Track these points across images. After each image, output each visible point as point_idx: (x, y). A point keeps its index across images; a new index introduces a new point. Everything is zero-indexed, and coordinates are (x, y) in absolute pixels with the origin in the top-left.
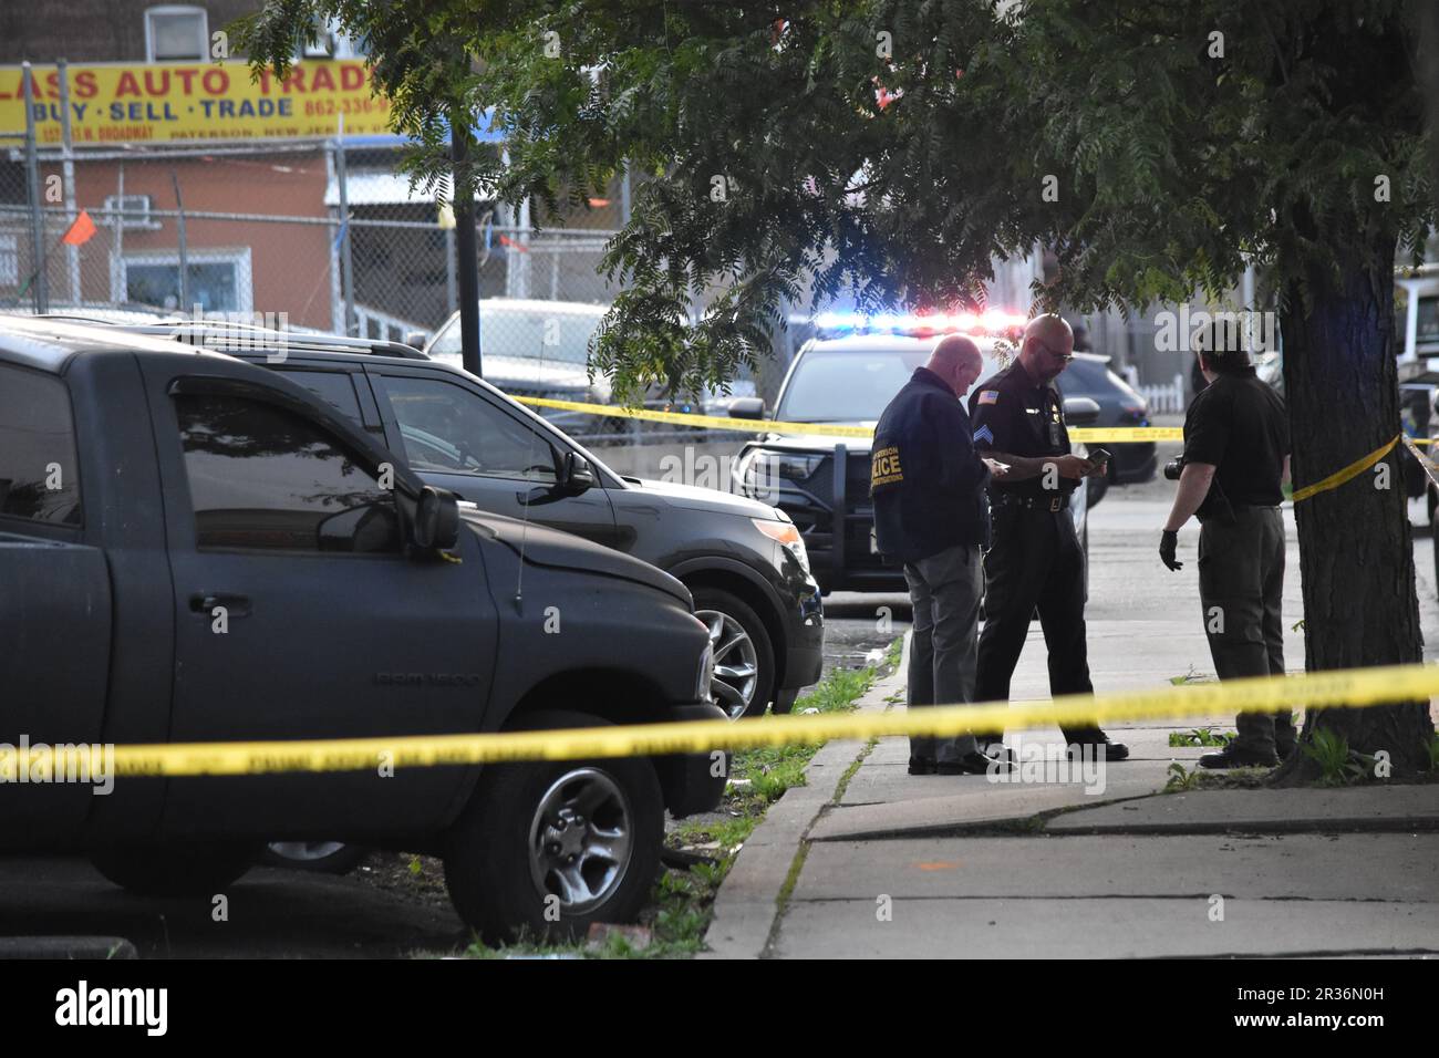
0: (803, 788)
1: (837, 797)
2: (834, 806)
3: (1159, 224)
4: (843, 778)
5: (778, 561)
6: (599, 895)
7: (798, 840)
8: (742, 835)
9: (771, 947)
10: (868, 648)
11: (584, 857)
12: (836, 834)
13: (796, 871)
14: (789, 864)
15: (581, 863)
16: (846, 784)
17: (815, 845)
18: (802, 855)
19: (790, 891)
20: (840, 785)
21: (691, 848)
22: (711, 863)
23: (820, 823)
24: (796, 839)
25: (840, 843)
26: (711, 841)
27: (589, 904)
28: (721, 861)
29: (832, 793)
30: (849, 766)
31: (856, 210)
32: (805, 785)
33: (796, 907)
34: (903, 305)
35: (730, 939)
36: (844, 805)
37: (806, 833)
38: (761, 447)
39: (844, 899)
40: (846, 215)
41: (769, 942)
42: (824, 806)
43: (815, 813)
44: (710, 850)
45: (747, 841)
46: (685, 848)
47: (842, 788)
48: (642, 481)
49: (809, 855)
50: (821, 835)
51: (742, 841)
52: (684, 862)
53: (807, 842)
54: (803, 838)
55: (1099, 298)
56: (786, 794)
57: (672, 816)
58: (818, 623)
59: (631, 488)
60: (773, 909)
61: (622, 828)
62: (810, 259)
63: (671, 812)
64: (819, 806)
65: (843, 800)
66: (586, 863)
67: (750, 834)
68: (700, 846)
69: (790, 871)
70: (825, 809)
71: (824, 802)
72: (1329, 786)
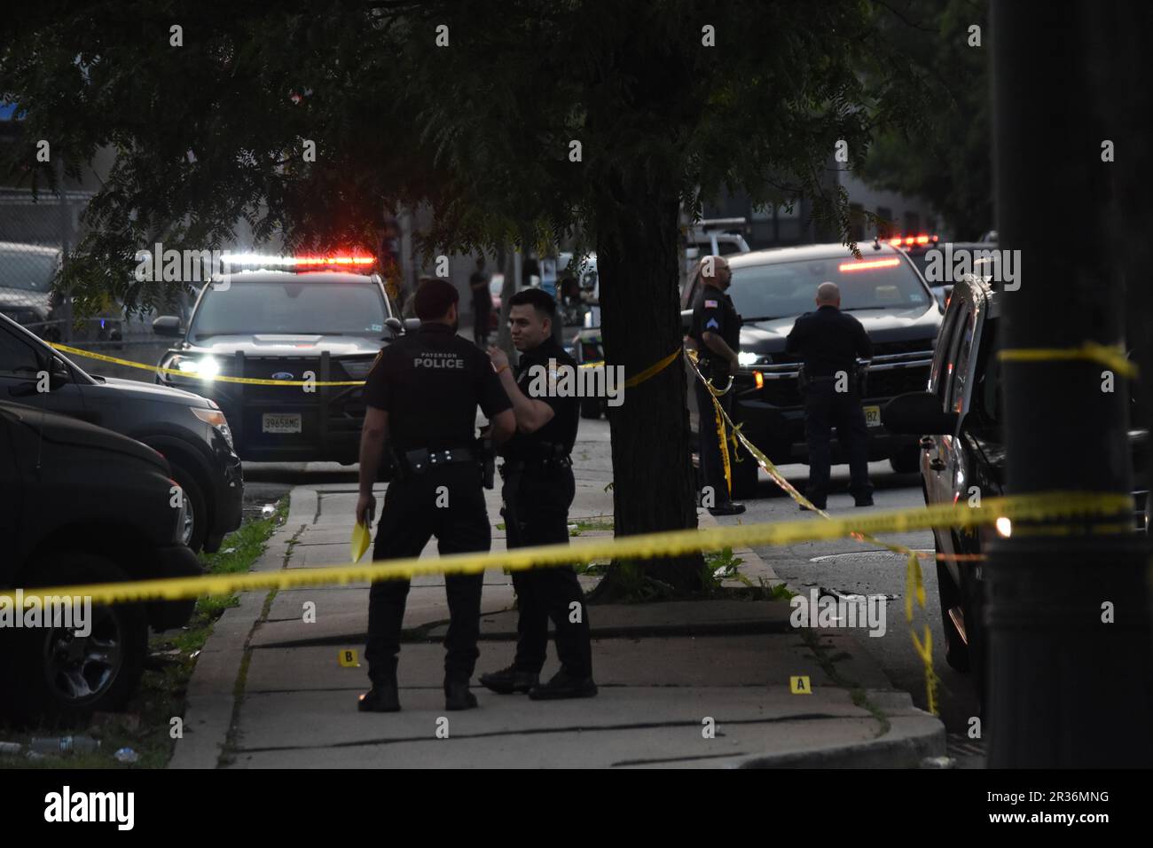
0: (238, 609)
1: (265, 614)
2: (264, 622)
3: (509, 183)
4: (267, 601)
5: (209, 438)
6: (97, 691)
7: (243, 648)
8: (198, 644)
9: (235, 727)
10: (263, 504)
11: (86, 662)
12: (270, 642)
13: (244, 670)
14: (238, 665)
15: (83, 667)
16: (269, 605)
17: (256, 651)
18: (247, 659)
19: (243, 686)
20: (265, 606)
21: (158, 654)
22: (177, 666)
23: (255, 634)
24: (241, 646)
25: (274, 650)
26: (173, 649)
27: (89, 697)
28: (185, 662)
29: (260, 612)
30: (270, 592)
31: (284, 177)
32: (239, 606)
33: (249, 698)
34: (318, 249)
35: (202, 722)
36: (271, 621)
37: (248, 642)
38: (178, 353)
39: (286, 691)
40: (277, 180)
41: (231, 725)
42: (257, 622)
43: (251, 627)
44: (173, 656)
45: (204, 648)
46: (154, 654)
47: (267, 607)
48: (106, 378)
49: (252, 659)
50: (260, 643)
51: (199, 649)
52: (160, 665)
53: (249, 649)
54: (245, 646)
55: (464, 245)
56: (225, 612)
57: (154, 630)
58: (239, 485)
59: (98, 384)
60: (232, 699)
61: (115, 640)
62: (248, 212)
63: (153, 628)
64: (253, 622)
65: (270, 617)
66: (87, 666)
67: (204, 643)
68: (166, 653)
69: (240, 670)
70: (257, 624)
71: (257, 618)
72: (631, 603)
